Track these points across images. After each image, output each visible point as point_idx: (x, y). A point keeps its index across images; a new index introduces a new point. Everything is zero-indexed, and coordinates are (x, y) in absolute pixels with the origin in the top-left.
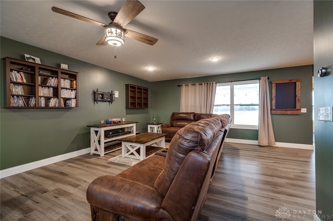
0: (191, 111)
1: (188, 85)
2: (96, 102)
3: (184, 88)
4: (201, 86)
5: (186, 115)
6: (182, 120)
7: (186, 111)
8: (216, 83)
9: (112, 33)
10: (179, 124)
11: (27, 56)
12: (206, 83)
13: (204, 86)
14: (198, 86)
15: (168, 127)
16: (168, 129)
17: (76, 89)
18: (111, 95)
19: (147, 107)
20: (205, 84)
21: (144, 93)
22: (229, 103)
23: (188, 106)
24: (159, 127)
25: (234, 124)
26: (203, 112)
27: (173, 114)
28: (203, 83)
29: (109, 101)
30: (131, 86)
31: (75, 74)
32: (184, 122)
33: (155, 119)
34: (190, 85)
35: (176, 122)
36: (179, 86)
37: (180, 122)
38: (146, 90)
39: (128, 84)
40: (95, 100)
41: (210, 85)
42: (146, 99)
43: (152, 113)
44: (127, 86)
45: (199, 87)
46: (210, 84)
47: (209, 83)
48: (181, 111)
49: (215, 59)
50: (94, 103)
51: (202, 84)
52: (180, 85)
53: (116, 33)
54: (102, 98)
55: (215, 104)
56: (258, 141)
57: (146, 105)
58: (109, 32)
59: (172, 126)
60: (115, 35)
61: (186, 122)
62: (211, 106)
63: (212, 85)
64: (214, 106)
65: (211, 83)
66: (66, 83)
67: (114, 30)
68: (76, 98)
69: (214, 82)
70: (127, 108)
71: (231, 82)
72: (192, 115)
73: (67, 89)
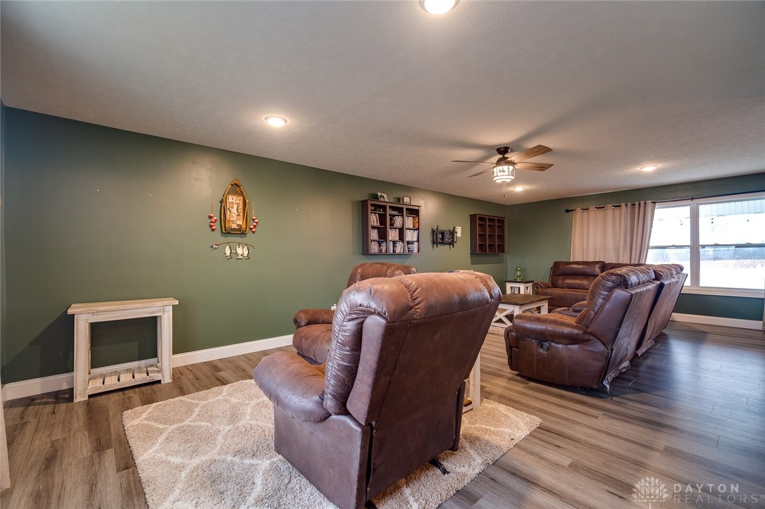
0: (595, 257)
1: (587, 209)
2: (435, 246)
3: (578, 216)
4: (617, 211)
5: (585, 266)
6: (575, 275)
7: (583, 258)
8: (655, 203)
9: (504, 171)
10: (569, 283)
11: (379, 194)
12: (629, 204)
13: (625, 211)
14: (610, 211)
15: (548, 287)
16: (549, 291)
17: (418, 229)
18: (453, 233)
19: (503, 251)
20: (626, 205)
21: (498, 226)
22: (689, 243)
23: (588, 249)
24: (527, 288)
25: (701, 285)
26: (624, 259)
27: (556, 265)
28: (623, 205)
29: (450, 244)
30: (479, 218)
31: (417, 208)
32: (580, 279)
33: (518, 273)
34: (592, 208)
35: (564, 279)
36: (567, 211)
37: (571, 279)
38: (501, 221)
39: (475, 215)
40: (434, 242)
41: (639, 207)
42: (501, 237)
43: (511, 261)
44: (473, 217)
45: (614, 214)
46: (640, 204)
47: (637, 204)
48: (573, 258)
49: (649, 168)
50: (433, 247)
51: (620, 206)
52: (572, 209)
53: (509, 172)
54: (443, 238)
55: (651, 244)
56: (761, 322)
57: (501, 249)
58: (500, 172)
59: (554, 285)
60: (507, 173)
61: (584, 279)
62: (643, 248)
63: (645, 207)
64: (648, 248)
65: (642, 203)
66: (409, 222)
67: (505, 168)
68: (418, 241)
69: (649, 202)
70: (473, 253)
71: (692, 199)
72: (597, 266)
73: (410, 229)
